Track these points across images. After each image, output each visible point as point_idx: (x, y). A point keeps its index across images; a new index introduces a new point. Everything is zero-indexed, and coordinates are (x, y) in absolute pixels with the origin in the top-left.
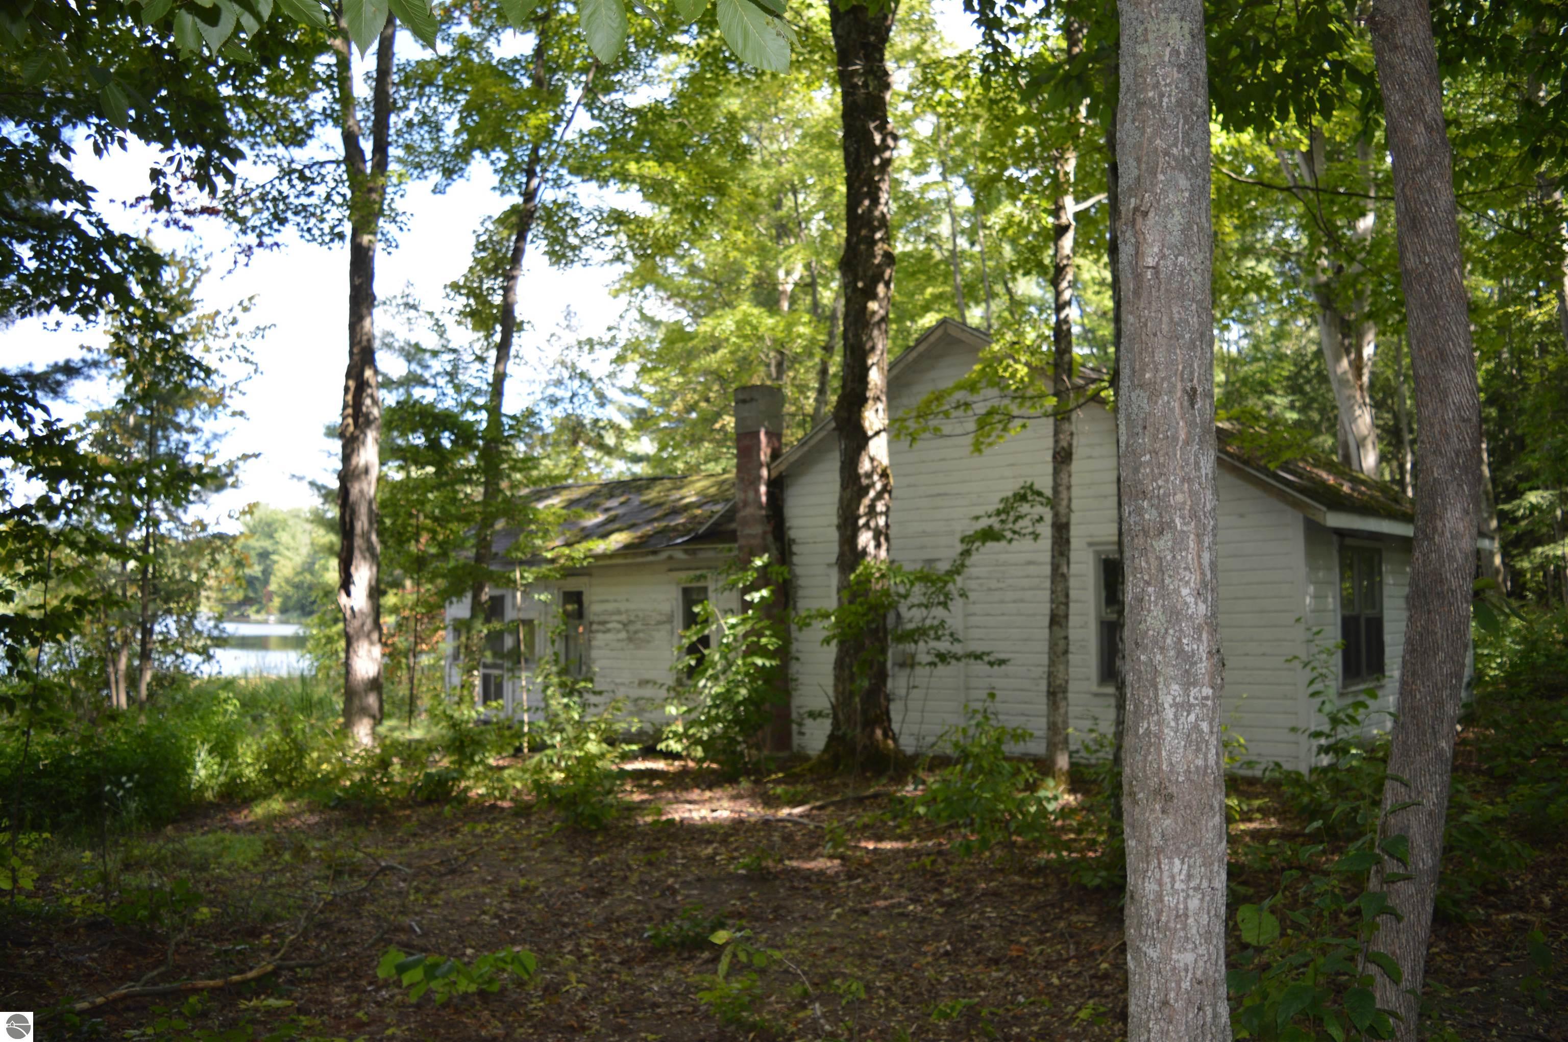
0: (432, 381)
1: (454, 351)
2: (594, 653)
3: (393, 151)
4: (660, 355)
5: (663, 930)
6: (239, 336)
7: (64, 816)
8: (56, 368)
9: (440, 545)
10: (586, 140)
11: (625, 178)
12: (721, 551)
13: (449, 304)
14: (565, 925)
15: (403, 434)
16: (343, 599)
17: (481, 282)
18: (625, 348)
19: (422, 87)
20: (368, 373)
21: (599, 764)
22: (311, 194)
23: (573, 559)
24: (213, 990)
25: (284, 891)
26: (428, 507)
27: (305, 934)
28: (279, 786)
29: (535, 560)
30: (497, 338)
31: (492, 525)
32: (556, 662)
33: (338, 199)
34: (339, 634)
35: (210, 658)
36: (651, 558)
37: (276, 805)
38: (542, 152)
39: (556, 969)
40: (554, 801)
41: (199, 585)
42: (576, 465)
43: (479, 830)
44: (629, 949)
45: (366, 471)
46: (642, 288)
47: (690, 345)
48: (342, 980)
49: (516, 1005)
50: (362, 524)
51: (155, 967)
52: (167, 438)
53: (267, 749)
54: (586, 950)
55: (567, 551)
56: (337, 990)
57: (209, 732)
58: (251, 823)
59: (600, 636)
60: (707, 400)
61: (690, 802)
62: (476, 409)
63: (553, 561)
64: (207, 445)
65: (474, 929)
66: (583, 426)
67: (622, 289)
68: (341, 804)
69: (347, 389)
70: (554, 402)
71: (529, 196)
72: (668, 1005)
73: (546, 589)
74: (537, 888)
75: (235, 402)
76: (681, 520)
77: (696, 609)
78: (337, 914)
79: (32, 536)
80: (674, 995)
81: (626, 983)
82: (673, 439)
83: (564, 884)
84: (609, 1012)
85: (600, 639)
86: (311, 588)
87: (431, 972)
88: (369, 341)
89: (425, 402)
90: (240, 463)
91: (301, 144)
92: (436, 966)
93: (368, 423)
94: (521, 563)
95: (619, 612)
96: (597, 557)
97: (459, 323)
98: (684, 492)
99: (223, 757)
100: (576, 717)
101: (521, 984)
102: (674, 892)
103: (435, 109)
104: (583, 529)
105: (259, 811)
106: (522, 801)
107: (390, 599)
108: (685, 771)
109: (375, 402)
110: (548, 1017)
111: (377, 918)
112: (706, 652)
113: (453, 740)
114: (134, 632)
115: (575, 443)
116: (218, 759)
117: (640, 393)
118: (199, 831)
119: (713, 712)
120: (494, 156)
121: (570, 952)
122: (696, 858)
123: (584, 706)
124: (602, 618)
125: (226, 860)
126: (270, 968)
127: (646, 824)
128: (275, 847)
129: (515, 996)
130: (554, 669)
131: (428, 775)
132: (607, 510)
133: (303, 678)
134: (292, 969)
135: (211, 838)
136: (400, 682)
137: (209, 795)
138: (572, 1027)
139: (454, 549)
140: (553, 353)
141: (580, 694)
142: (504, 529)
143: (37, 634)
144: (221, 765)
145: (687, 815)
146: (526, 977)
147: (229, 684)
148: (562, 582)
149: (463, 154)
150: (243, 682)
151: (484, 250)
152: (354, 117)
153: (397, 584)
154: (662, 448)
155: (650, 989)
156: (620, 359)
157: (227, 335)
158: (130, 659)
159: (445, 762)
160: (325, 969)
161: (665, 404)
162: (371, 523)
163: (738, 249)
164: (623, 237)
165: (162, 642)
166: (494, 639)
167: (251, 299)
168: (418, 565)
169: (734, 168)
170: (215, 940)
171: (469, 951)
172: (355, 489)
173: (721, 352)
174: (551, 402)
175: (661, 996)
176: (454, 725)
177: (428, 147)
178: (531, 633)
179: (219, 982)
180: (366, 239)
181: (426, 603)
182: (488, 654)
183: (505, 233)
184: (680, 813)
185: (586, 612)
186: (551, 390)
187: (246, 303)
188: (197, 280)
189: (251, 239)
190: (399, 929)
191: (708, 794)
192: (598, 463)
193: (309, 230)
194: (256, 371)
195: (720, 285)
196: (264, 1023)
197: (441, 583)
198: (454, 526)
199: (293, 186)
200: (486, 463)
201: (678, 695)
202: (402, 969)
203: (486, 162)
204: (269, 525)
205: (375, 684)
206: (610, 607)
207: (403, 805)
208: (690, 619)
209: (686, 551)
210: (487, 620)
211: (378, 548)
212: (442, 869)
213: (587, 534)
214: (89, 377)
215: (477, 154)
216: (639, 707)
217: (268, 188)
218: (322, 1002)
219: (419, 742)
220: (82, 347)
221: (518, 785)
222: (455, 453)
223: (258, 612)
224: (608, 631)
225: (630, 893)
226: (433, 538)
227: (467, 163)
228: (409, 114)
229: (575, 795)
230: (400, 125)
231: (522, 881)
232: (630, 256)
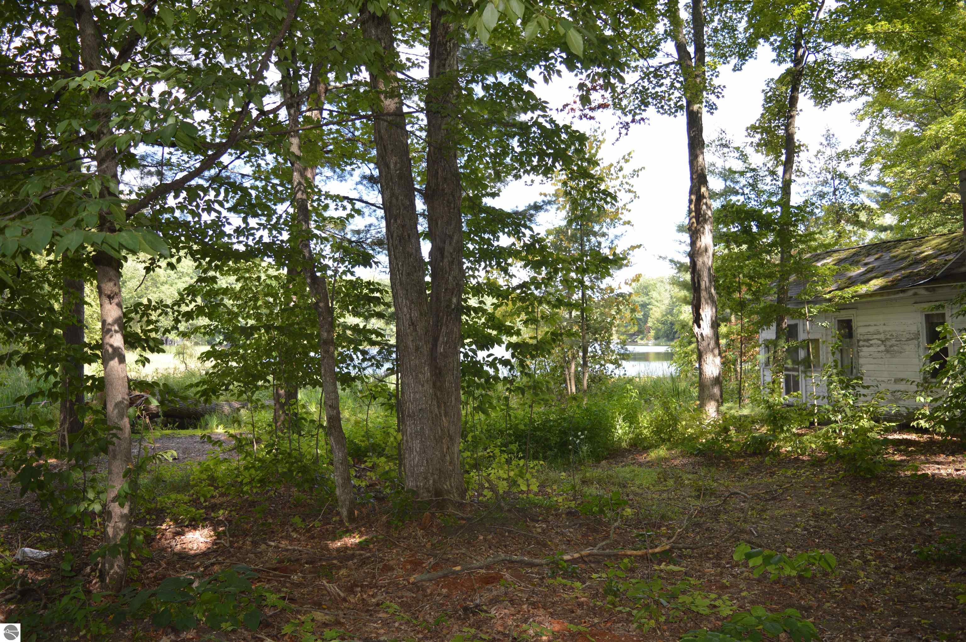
0: (741, 191)
1: (754, 170)
2: (861, 361)
3: (707, 50)
4: (896, 155)
5: (925, 549)
6: (624, 177)
7: (549, 453)
8: (530, 207)
9: (754, 294)
10: (834, 16)
11: (864, 37)
12: (955, 287)
13: (749, 140)
14: (853, 539)
15: (727, 225)
16: (696, 329)
17: (770, 123)
18: (871, 154)
19: (721, 5)
20: (703, 190)
21: (869, 434)
22: (662, 84)
23: (844, 298)
24: (636, 556)
25: (672, 502)
26: (746, 271)
27: (687, 530)
28: (663, 440)
29: (817, 300)
30: (783, 158)
31: (787, 279)
32: (836, 366)
33: (678, 85)
34: (692, 351)
35: (619, 365)
36: (901, 295)
37: (662, 452)
38: (804, 31)
39: (849, 567)
40: (840, 457)
41: (611, 324)
42: (840, 236)
43: (789, 473)
44: (900, 559)
45: (706, 250)
46: (881, 111)
47: (920, 146)
48: (710, 559)
49: (823, 588)
50: (705, 282)
51: (603, 540)
52: (589, 241)
53: (656, 419)
54: (869, 557)
55: (840, 293)
56: (707, 565)
57: (623, 408)
58: (648, 462)
59: (865, 349)
60: (935, 183)
61: (938, 463)
62: (772, 205)
63: (830, 300)
64: (612, 242)
65: (791, 536)
66: (844, 210)
67: (866, 114)
68: (701, 453)
69: (690, 201)
70: (822, 196)
71: (797, 61)
72: (933, 601)
73: (826, 319)
74: (832, 514)
75: (625, 216)
76: (922, 268)
77: (938, 329)
78: (704, 519)
79: (529, 299)
80: (936, 594)
81: (899, 582)
82: (910, 212)
83: (850, 513)
84: (889, 600)
85: (865, 351)
86: (672, 324)
87: (767, 560)
88: (702, 169)
89: (739, 204)
90: (631, 252)
91: (653, 56)
92: (770, 557)
93: (705, 221)
94: (809, 302)
95: (879, 333)
96: (861, 296)
97: (757, 151)
98: (923, 248)
99: (631, 423)
100: (851, 403)
101: (826, 574)
102: (931, 524)
103: (730, 18)
104: (850, 278)
105: (653, 454)
106: (816, 457)
107: (723, 329)
108: (932, 442)
109: (709, 207)
110: (846, 598)
111: (729, 523)
112: (947, 359)
113: (770, 416)
114: (578, 352)
115: (839, 221)
116: (628, 424)
117: (884, 184)
118: (621, 465)
119: (954, 401)
120: (772, 39)
121: (858, 557)
122: (947, 502)
123: (857, 395)
124: (866, 337)
125: (638, 482)
126: (668, 547)
127: (906, 476)
128: (663, 477)
129: (822, 582)
130: (835, 371)
131: (754, 437)
132: (866, 264)
133: (672, 378)
134: (680, 549)
135: (627, 469)
136: (730, 380)
137: (624, 445)
138: (863, 606)
139: (763, 296)
140: (820, 164)
141: (854, 388)
142: (795, 280)
143: (534, 353)
144: (630, 427)
145: (937, 471)
146: (829, 570)
147: (630, 381)
148: (837, 313)
149: (752, 43)
150: (638, 380)
151: (770, 102)
152: (682, 33)
153: (727, 320)
154: (901, 220)
155: (918, 589)
156: (867, 163)
157: (617, 178)
158: (576, 367)
159: (764, 430)
160: (700, 551)
161: (902, 189)
162: (710, 282)
163: (954, 71)
164: (865, 78)
165: (592, 357)
166: (792, 352)
167: (629, 154)
168: (741, 306)
169: (947, 15)
170: (635, 528)
171: (789, 550)
172: (700, 261)
173: (943, 148)
174: (820, 196)
175: (927, 594)
176: (770, 407)
177: (728, 42)
178: (817, 349)
179: (639, 553)
180: (696, 107)
181: (747, 331)
182: (789, 361)
183: (784, 88)
184: (931, 470)
185: (854, 334)
186: (820, 188)
187: (626, 157)
188: (599, 147)
189: (629, 118)
190: (743, 531)
191: (951, 458)
192: (855, 233)
193: (662, 107)
194: (635, 197)
195: (938, 100)
196: (667, 579)
197: (755, 318)
198: (762, 281)
199: (651, 82)
200: (781, 238)
201: (925, 389)
202: (749, 556)
203: (767, 45)
204: (646, 288)
205: (717, 381)
206: (872, 329)
207: (739, 455)
208: (933, 336)
209: (927, 289)
210: (787, 341)
211: (716, 297)
212: (767, 497)
213: (852, 282)
214: (547, 210)
215: (761, 41)
216: (896, 397)
217: (636, 85)
218: (699, 571)
219: (746, 417)
220: (541, 194)
221: (813, 446)
222: (761, 235)
223: (642, 339)
224: (871, 345)
225: (898, 522)
226: (750, 289)
227: (755, 47)
228: (715, 24)
229: (855, 454)
230: (710, 32)
231: (822, 508)
232: (871, 90)
